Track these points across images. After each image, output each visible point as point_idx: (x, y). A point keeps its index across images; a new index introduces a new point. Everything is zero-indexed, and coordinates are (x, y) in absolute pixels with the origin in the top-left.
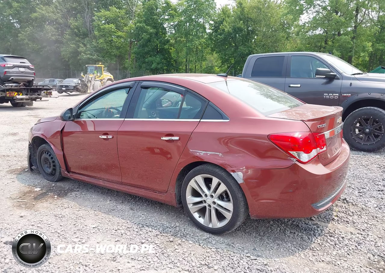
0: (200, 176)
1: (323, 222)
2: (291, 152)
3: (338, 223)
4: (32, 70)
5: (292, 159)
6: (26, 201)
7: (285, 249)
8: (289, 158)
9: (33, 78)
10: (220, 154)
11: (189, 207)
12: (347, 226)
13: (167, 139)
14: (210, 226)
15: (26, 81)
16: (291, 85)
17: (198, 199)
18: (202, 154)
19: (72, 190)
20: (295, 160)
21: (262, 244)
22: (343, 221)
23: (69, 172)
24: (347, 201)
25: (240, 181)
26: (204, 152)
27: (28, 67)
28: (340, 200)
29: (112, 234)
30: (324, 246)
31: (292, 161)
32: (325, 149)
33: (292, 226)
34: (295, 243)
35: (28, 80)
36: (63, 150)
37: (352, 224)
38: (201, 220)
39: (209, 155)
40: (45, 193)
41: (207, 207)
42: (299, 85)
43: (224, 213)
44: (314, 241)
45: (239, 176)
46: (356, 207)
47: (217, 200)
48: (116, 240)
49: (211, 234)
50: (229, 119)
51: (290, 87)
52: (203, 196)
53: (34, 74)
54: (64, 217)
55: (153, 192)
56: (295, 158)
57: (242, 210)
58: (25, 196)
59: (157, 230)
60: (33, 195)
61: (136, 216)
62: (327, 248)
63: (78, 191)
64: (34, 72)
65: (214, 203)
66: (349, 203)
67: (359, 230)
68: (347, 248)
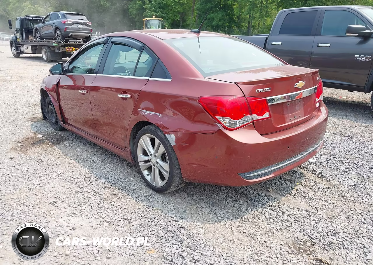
0: (147, 135)
1: (280, 194)
2: (218, 118)
3: (295, 197)
4: (90, 27)
5: (218, 124)
6: (24, 145)
7: (215, 215)
8: (215, 123)
9: (90, 35)
10: (160, 115)
11: (140, 165)
12: (301, 201)
13: (124, 97)
14: (154, 184)
15: (84, 37)
16: (320, 45)
17: (146, 158)
18: (146, 114)
19: (67, 139)
20: (220, 125)
21: (196, 208)
22: (301, 196)
23: (64, 123)
24: (322, 175)
25: (173, 144)
26: (148, 112)
27: (85, 24)
28: (315, 174)
29: (69, 182)
30: (258, 218)
31: (218, 126)
32: (266, 115)
33: (241, 194)
34: (230, 211)
35: (85, 36)
36: (59, 102)
37: (309, 200)
38: (149, 178)
39: (151, 115)
40: (44, 140)
41: (153, 166)
42: (328, 45)
43: (165, 174)
44: (250, 212)
45: (172, 138)
46: (329, 183)
47: (160, 160)
48: (68, 187)
49: (155, 192)
50: (171, 79)
51: (318, 46)
52: (150, 155)
53: (91, 30)
54: (42, 162)
55: (117, 147)
56: (221, 123)
57: (176, 172)
58: (26, 141)
59: (109, 183)
60: (33, 141)
61: (102, 168)
62: (260, 220)
63: (72, 140)
64: (91, 28)
65: (157, 163)
66: (324, 178)
67: (312, 207)
68: (281, 223)
